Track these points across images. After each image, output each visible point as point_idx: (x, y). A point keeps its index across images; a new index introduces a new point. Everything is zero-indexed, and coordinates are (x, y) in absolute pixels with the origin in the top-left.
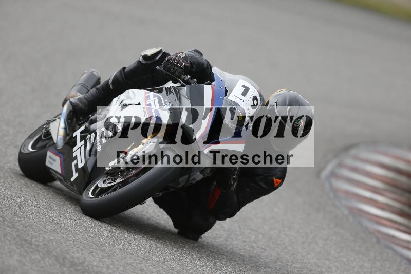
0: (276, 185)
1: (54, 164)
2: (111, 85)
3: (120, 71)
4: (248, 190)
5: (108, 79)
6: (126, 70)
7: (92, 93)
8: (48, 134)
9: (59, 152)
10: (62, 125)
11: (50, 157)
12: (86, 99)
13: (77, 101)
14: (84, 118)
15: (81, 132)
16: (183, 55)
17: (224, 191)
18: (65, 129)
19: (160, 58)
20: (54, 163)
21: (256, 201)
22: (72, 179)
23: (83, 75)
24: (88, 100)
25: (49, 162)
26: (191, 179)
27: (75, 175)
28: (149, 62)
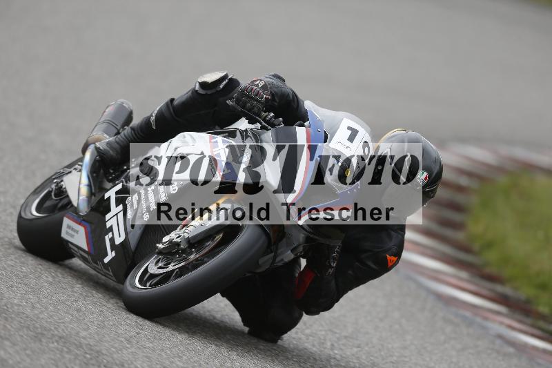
0: (390, 264)
1: (75, 237)
2: (153, 124)
3: (167, 104)
4: (350, 272)
5: (149, 115)
6: (175, 103)
7: (126, 134)
8: (61, 192)
9: (84, 220)
10: (85, 180)
11: (69, 227)
12: (118, 143)
13: (106, 147)
14: (115, 171)
15: (117, 193)
16: (262, 84)
17: (319, 275)
18: (89, 186)
19: (225, 86)
20: (75, 234)
21: (361, 287)
22: (106, 260)
23: (108, 107)
24: (120, 145)
25: (67, 233)
26: (278, 259)
27: (111, 255)
28: (209, 92)
